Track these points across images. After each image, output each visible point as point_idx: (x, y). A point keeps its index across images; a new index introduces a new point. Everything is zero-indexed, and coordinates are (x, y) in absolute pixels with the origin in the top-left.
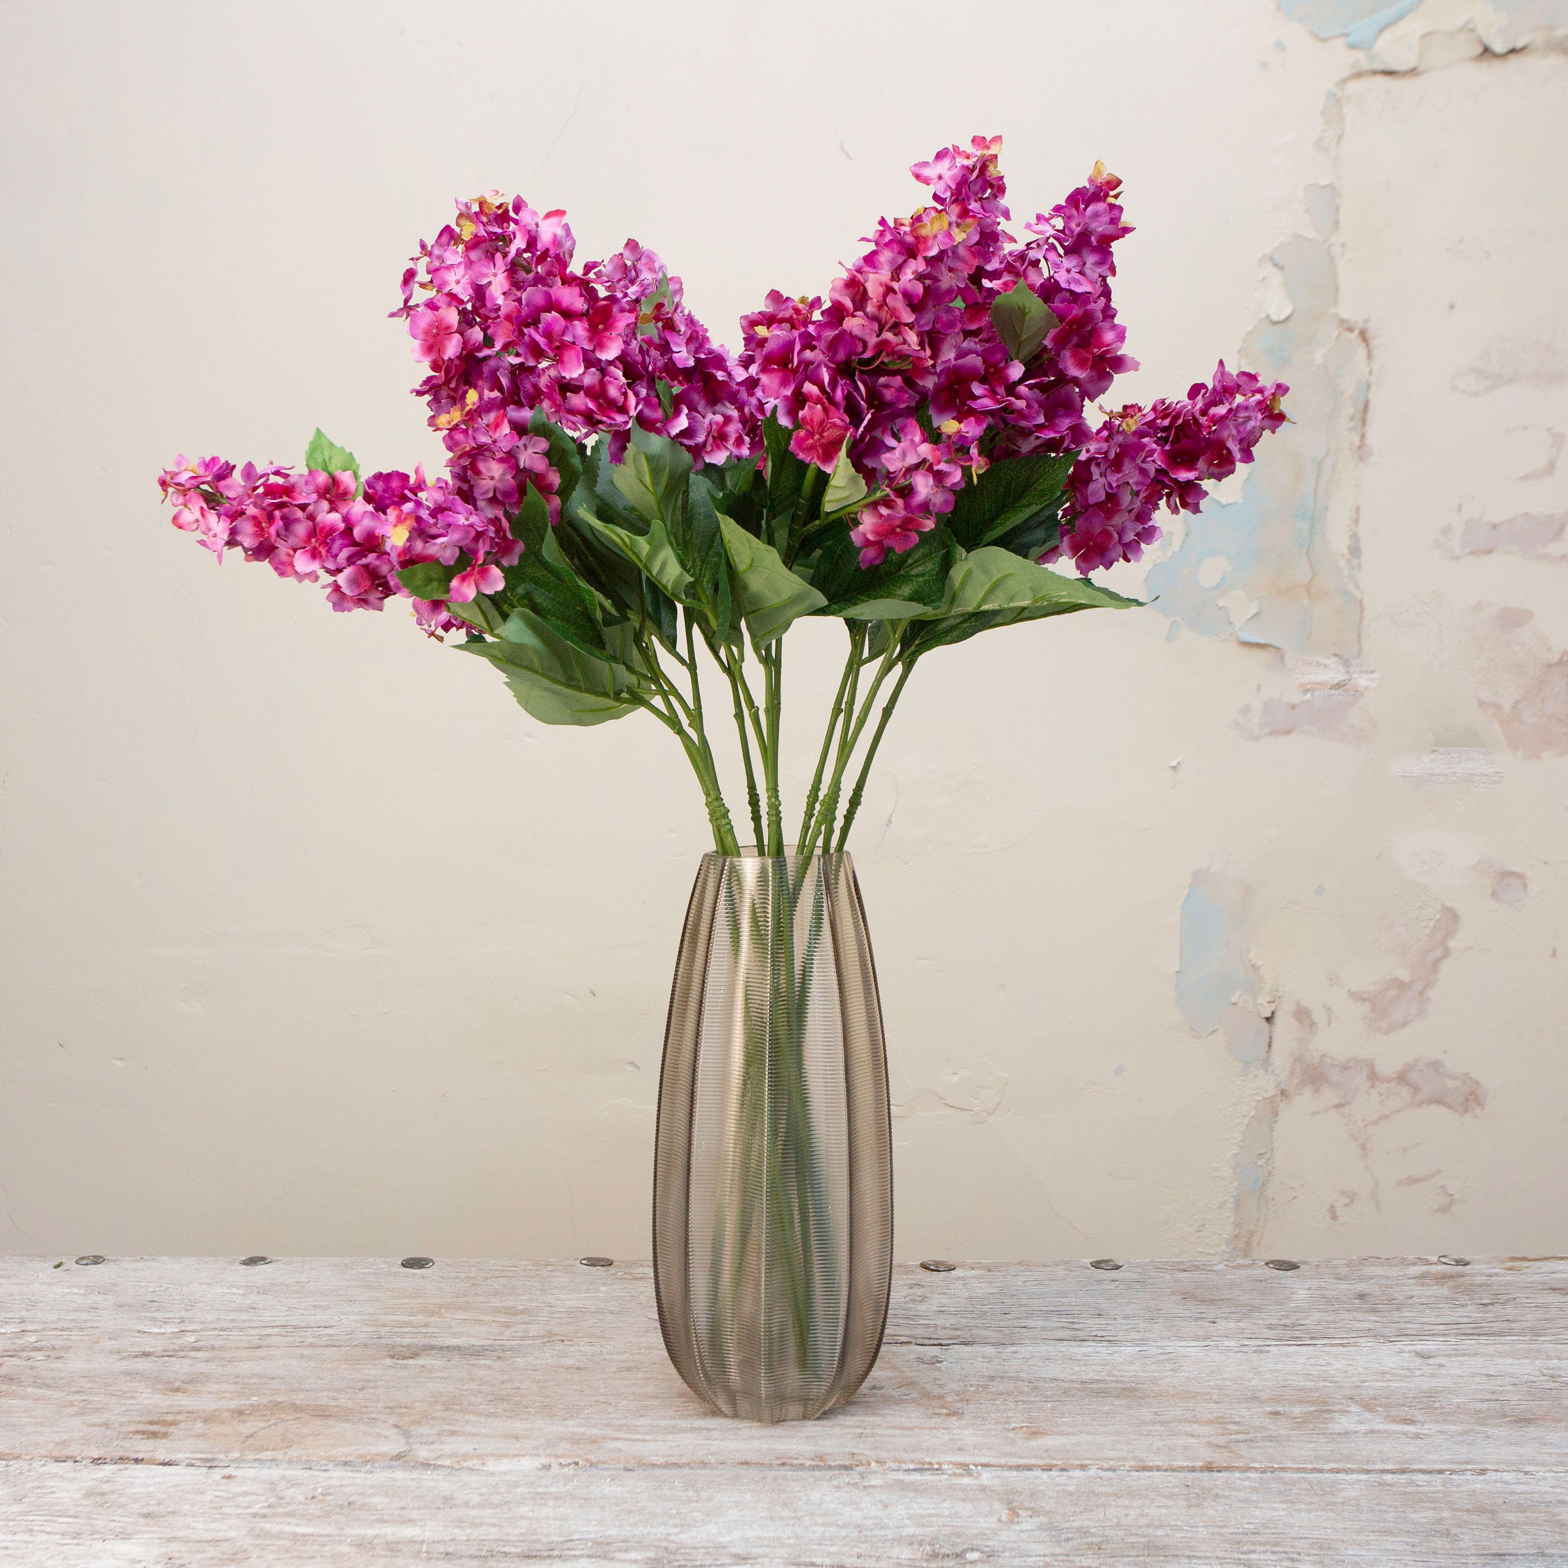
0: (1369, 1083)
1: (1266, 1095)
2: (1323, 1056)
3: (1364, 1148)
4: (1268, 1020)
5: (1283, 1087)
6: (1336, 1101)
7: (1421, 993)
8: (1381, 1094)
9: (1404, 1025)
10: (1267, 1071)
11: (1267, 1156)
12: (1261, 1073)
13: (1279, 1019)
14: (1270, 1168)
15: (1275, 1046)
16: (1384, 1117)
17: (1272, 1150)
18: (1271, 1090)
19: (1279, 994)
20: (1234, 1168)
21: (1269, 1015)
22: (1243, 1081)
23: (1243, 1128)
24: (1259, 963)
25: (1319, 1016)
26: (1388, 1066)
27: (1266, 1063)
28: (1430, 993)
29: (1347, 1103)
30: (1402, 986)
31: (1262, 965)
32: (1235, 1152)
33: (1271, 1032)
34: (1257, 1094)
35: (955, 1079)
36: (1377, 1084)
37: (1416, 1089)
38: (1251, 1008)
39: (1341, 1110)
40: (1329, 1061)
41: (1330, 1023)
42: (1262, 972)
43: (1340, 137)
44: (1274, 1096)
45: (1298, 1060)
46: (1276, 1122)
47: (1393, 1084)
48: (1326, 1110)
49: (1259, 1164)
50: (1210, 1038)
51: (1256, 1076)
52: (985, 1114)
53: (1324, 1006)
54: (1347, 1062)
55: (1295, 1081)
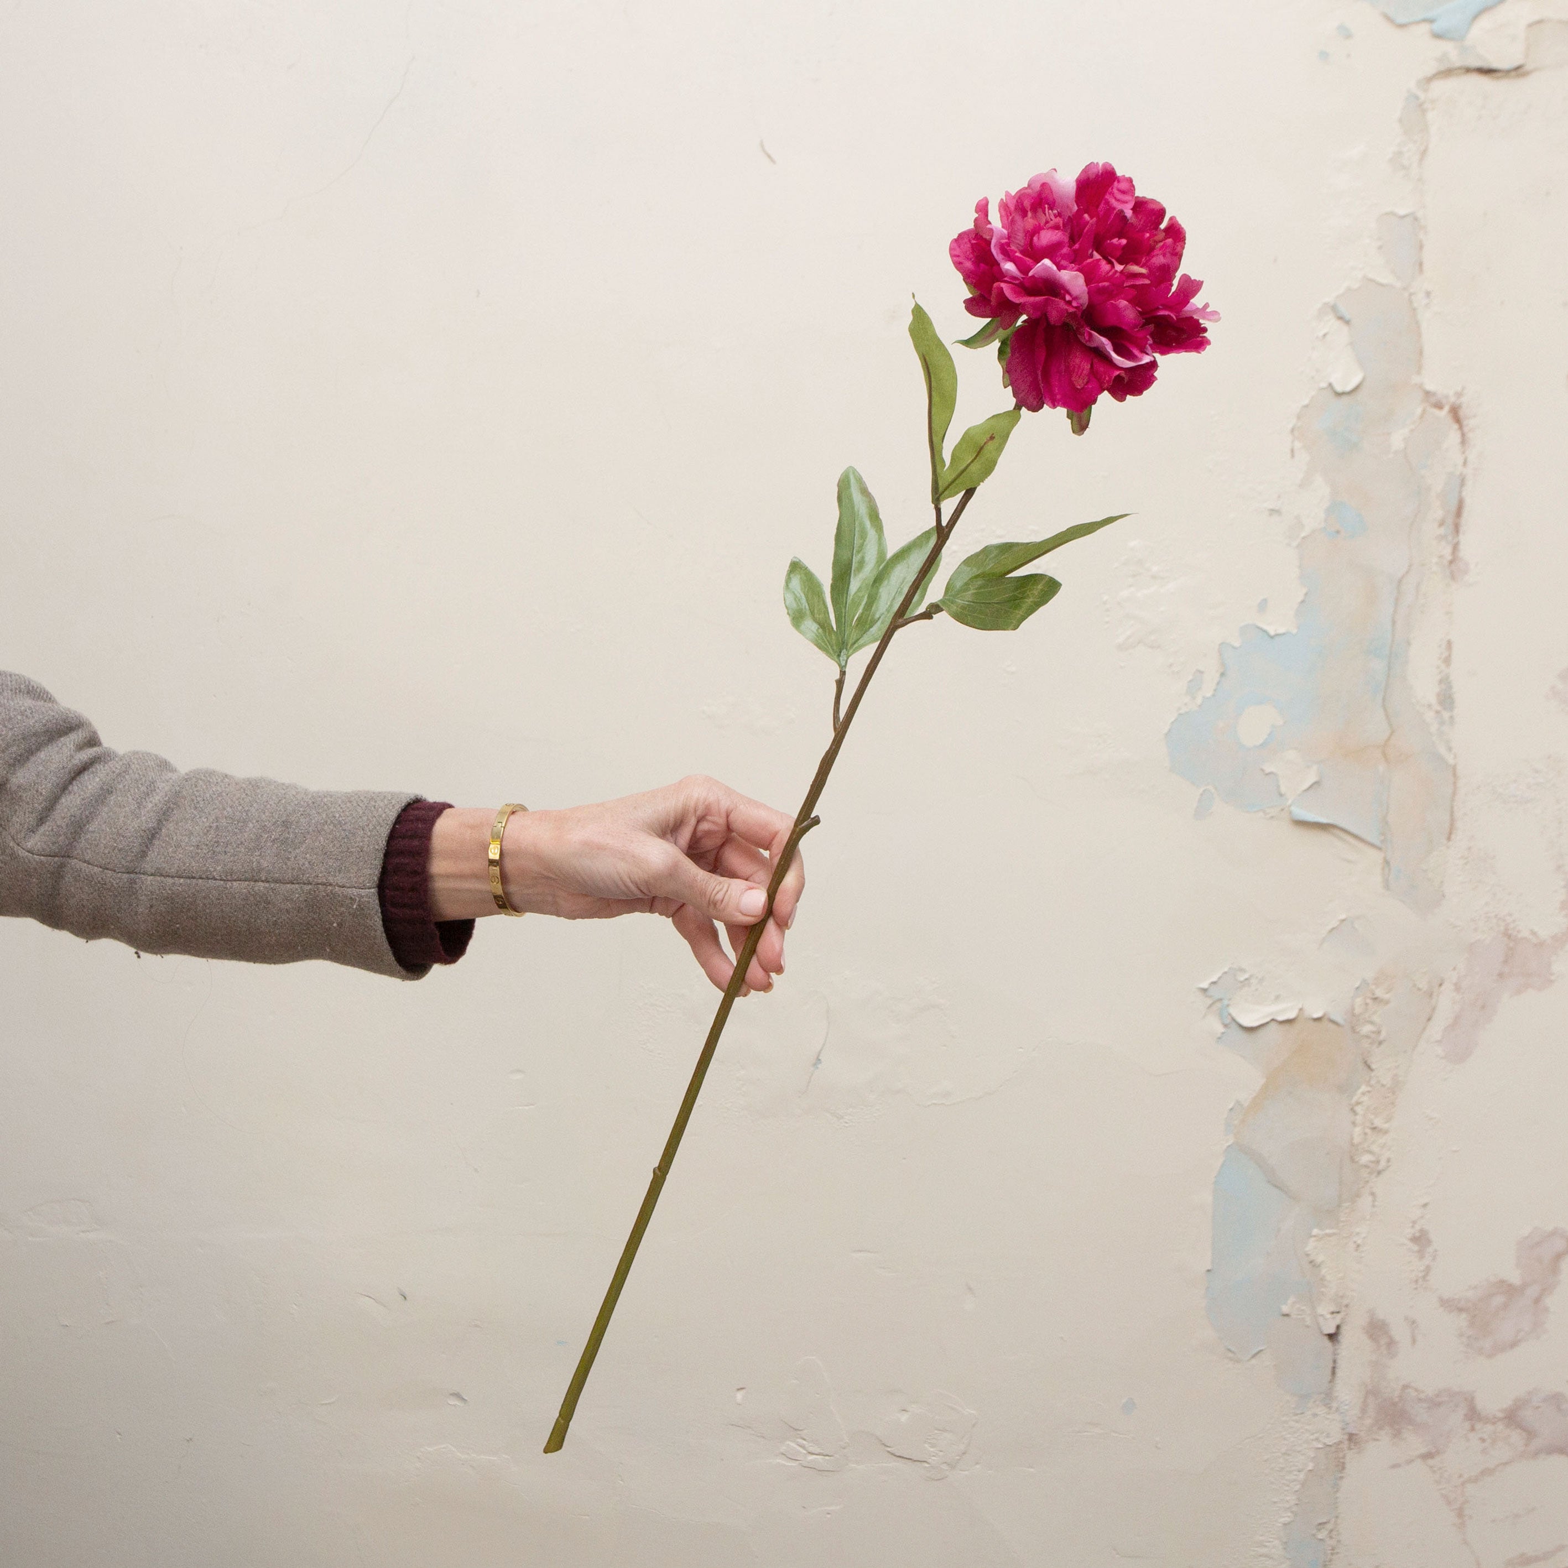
0: (1467, 1425)
1: (1329, 1441)
2: (1405, 1387)
3: (1460, 1513)
4: (1332, 1337)
5: (1351, 1429)
6: (1423, 1450)
7: (1537, 1301)
8: (1483, 1440)
9: (1514, 1345)
10: (1330, 1408)
11: (1329, 1526)
12: (1321, 1410)
13: (1346, 1337)
14: (1333, 1542)
15: (1339, 1373)
16: (1487, 1472)
17: (1337, 1517)
18: (1336, 1435)
19: (1345, 1302)
20: (1286, 1543)
21: (1332, 1331)
22: (1297, 1422)
23: (1298, 1487)
24: (1320, 1259)
25: (1399, 1332)
26: (1492, 1403)
27: (1328, 1397)
28: (1549, 1301)
29: (1438, 1452)
30: (1510, 1291)
31: (1323, 1262)
32: (1287, 1520)
33: (1335, 1354)
34: (1317, 1439)
35: (904, 1418)
36: (1478, 1426)
37: (1530, 1434)
38: (1308, 1321)
39: (1431, 1462)
40: (1414, 1394)
41: (1414, 1341)
42: (1324, 1271)
43: (1424, 153)
44: (1341, 1442)
45: (1371, 1392)
46: (1342, 1478)
47: (1500, 1426)
48: (1410, 1462)
49: (1320, 1536)
50: (1254, 1361)
51: (1315, 1415)
52: (945, 1467)
53: (1406, 1319)
54: (1437, 1396)
55: (1368, 1422)
